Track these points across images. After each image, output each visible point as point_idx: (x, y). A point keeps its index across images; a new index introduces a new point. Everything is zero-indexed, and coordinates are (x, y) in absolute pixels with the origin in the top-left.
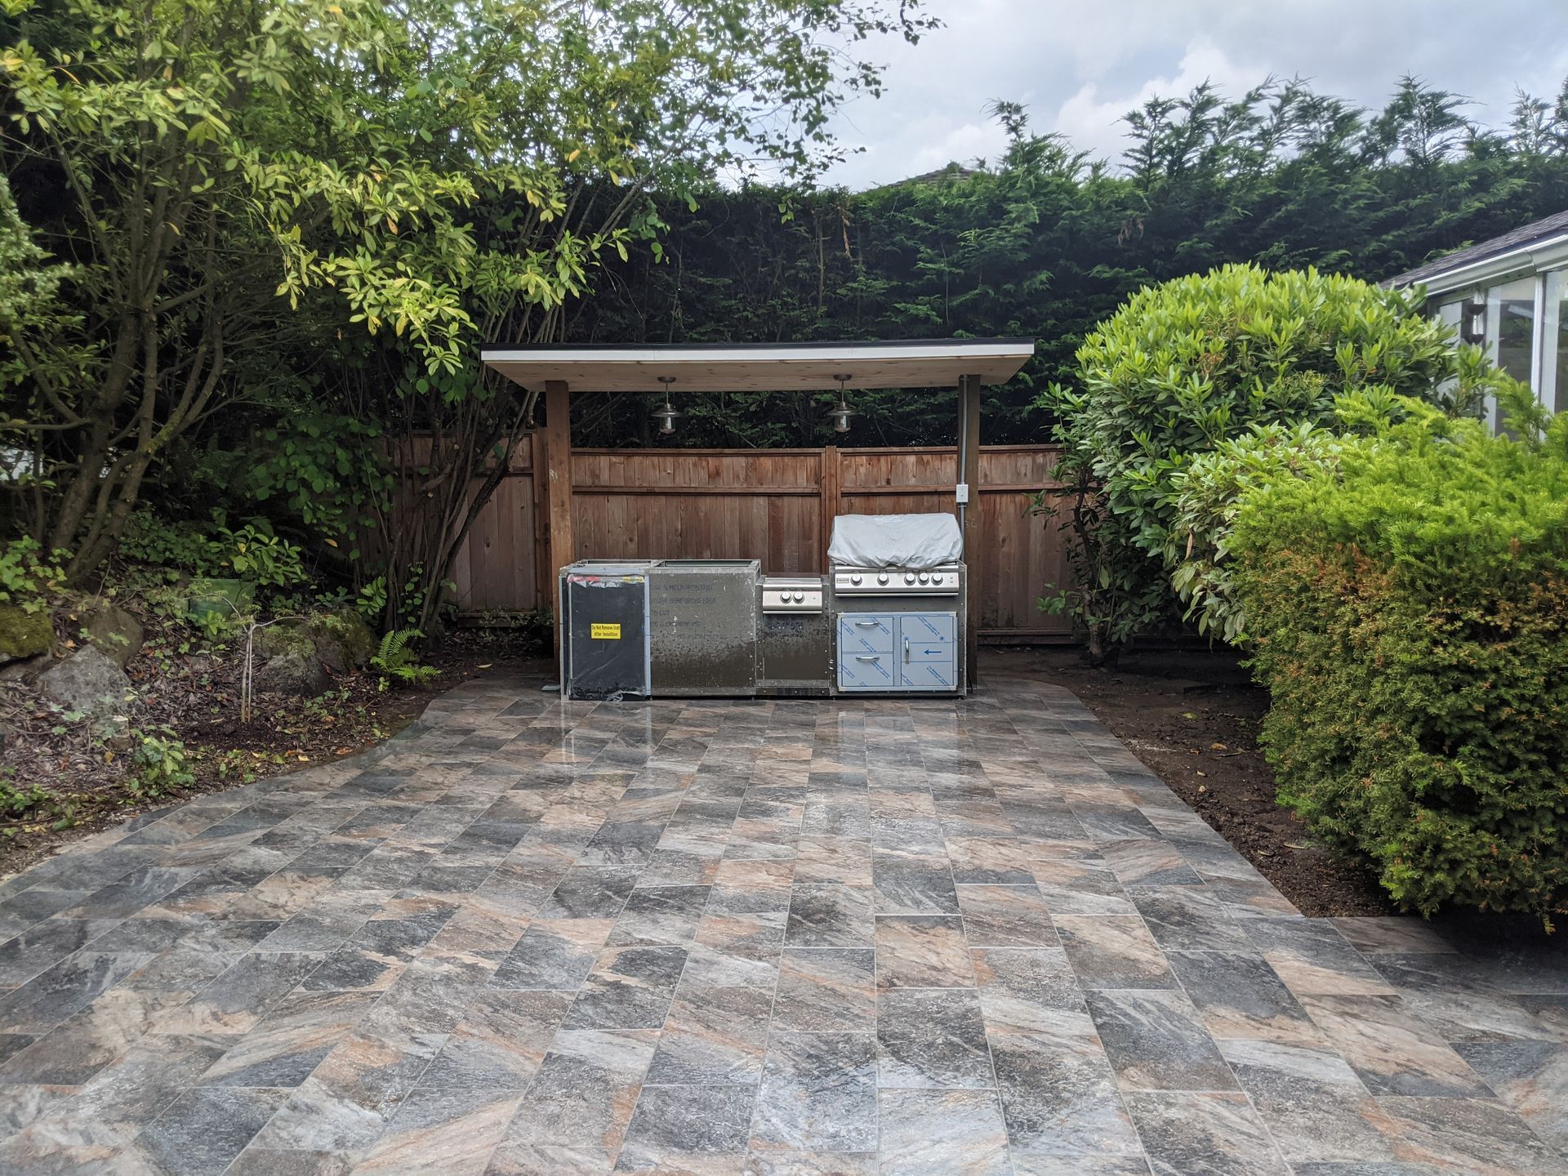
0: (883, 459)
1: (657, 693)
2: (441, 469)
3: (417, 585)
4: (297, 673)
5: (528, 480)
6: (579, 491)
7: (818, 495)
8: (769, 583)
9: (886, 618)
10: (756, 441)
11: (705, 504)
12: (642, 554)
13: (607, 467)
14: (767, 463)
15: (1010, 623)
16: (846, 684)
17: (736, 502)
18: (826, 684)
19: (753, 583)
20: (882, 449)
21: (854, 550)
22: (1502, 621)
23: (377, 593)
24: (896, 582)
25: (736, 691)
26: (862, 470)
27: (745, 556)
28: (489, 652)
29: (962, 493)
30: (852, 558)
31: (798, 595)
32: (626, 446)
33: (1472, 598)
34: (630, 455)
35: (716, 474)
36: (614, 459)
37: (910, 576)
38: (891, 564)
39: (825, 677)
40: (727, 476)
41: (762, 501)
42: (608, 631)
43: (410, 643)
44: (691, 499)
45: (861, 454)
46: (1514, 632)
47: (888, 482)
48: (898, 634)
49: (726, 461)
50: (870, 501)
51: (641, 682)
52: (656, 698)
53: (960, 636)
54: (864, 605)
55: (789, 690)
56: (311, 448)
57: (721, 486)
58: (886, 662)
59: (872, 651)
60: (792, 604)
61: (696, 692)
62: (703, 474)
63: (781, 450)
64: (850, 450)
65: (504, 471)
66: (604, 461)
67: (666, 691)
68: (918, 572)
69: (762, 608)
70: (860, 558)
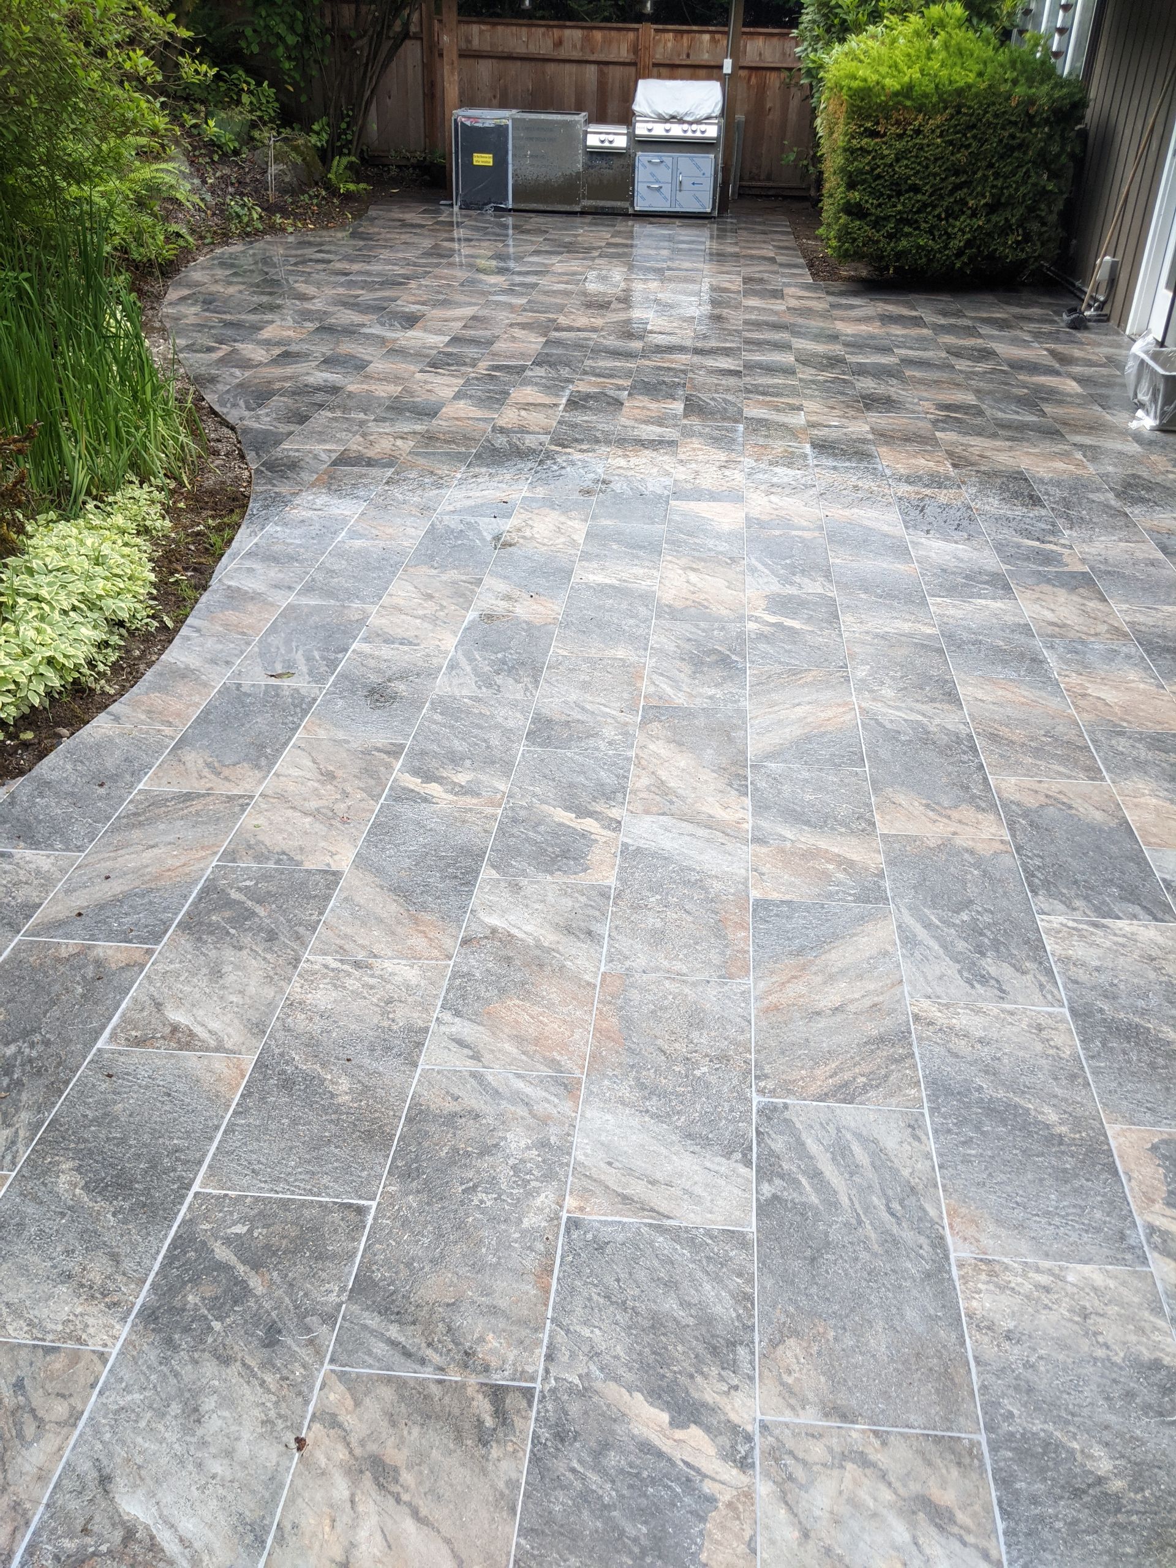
0: (685, 36)
1: (516, 207)
2: (366, 32)
3: (348, 124)
4: (287, 179)
5: (418, 43)
6: (463, 55)
7: (634, 64)
8: (592, 128)
9: (668, 157)
10: (591, 16)
11: (551, 68)
12: (503, 105)
13: (479, 34)
14: (598, 35)
15: (769, 178)
16: (640, 205)
17: (573, 68)
18: (626, 205)
19: (580, 127)
20: (685, 28)
21: (650, 106)
22: (880, 129)
23: (322, 129)
24: (676, 130)
25: (567, 208)
26: (670, 45)
27: (579, 109)
28: (395, 182)
29: (728, 66)
30: (647, 111)
31: (611, 137)
32: (491, 16)
33: (868, 117)
34: (494, 24)
35: (559, 43)
36: (483, 27)
37: (685, 127)
38: (673, 117)
39: (626, 200)
40: (567, 45)
41: (593, 68)
42: (483, 159)
43: (350, 166)
44: (539, 64)
45: (668, 31)
46: (885, 134)
47: (688, 56)
48: (675, 171)
49: (567, 32)
50: (672, 69)
51: (506, 198)
52: (515, 210)
53: (716, 173)
54: (654, 147)
55: (603, 208)
56: (278, 11)
57: (563, 53)
58: (666, 190)
59: (657, 182)
60: (607, 144)
61: (541, 207)
62: (550, 43)
63: (609, 25)
64: (661, 27)
65: (406, 35)
66: (475, 29)
67: (522, 206)
68: (691, 123)
69: (587, 147)
70: (654, 112)
